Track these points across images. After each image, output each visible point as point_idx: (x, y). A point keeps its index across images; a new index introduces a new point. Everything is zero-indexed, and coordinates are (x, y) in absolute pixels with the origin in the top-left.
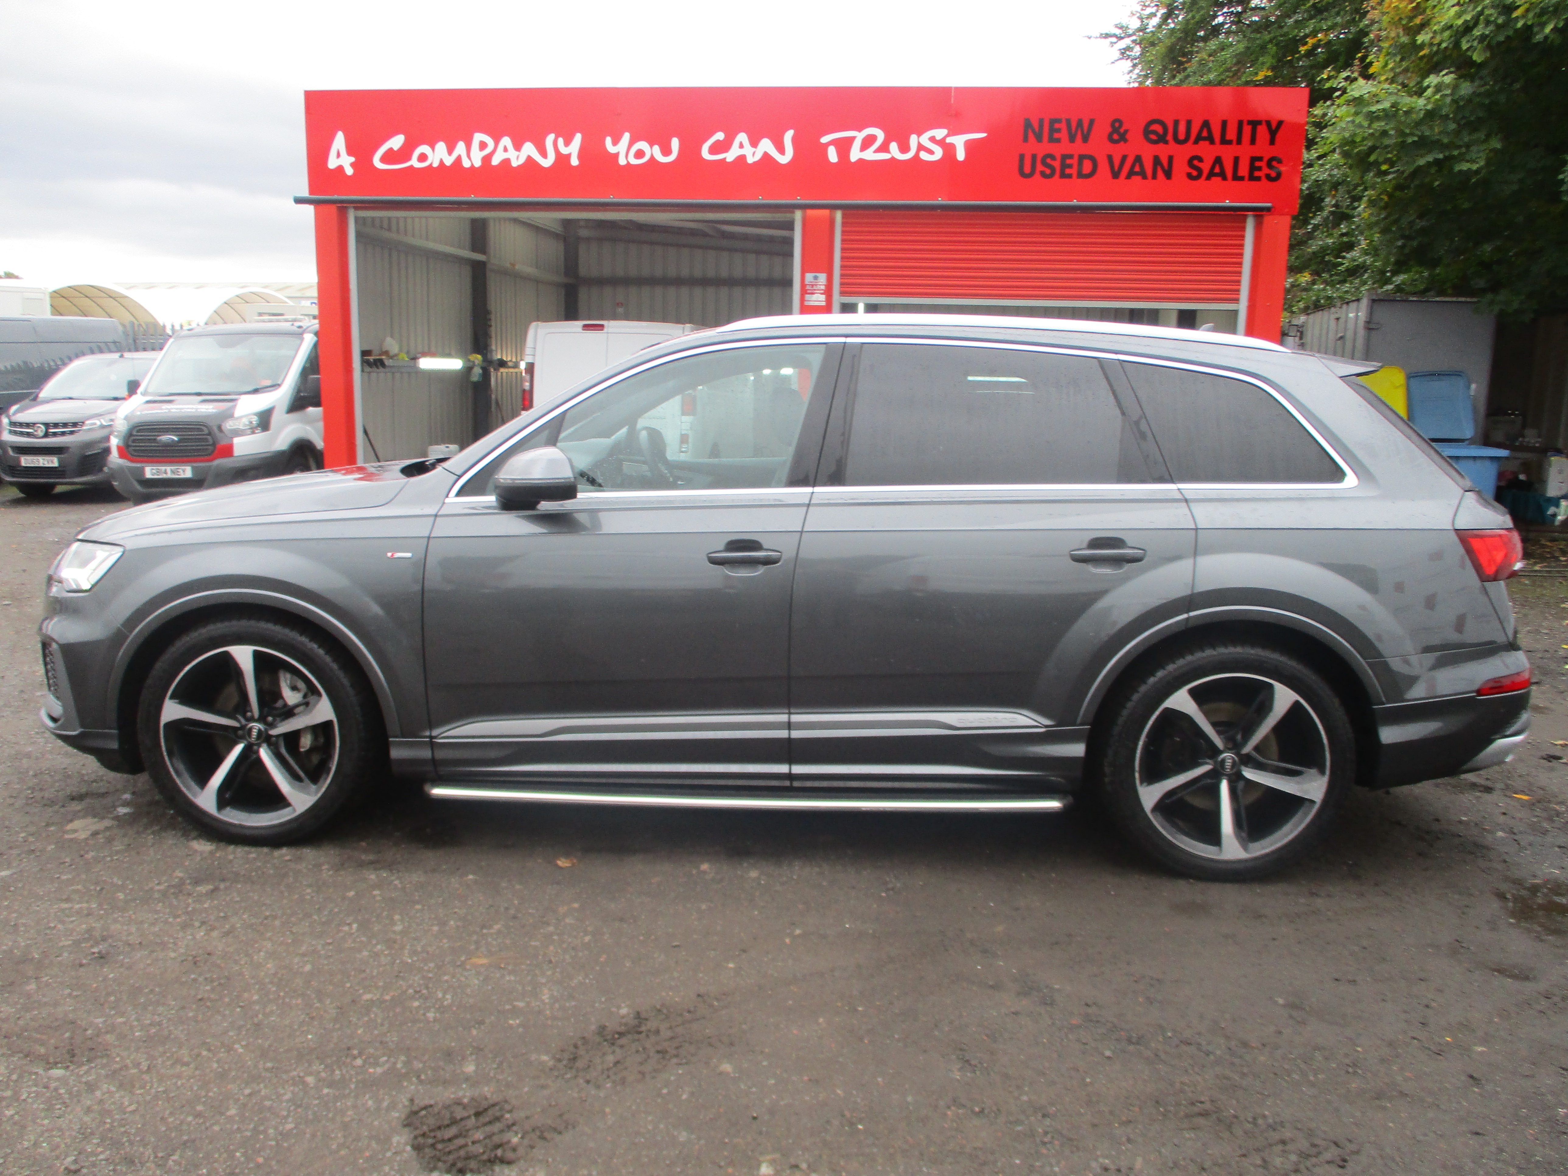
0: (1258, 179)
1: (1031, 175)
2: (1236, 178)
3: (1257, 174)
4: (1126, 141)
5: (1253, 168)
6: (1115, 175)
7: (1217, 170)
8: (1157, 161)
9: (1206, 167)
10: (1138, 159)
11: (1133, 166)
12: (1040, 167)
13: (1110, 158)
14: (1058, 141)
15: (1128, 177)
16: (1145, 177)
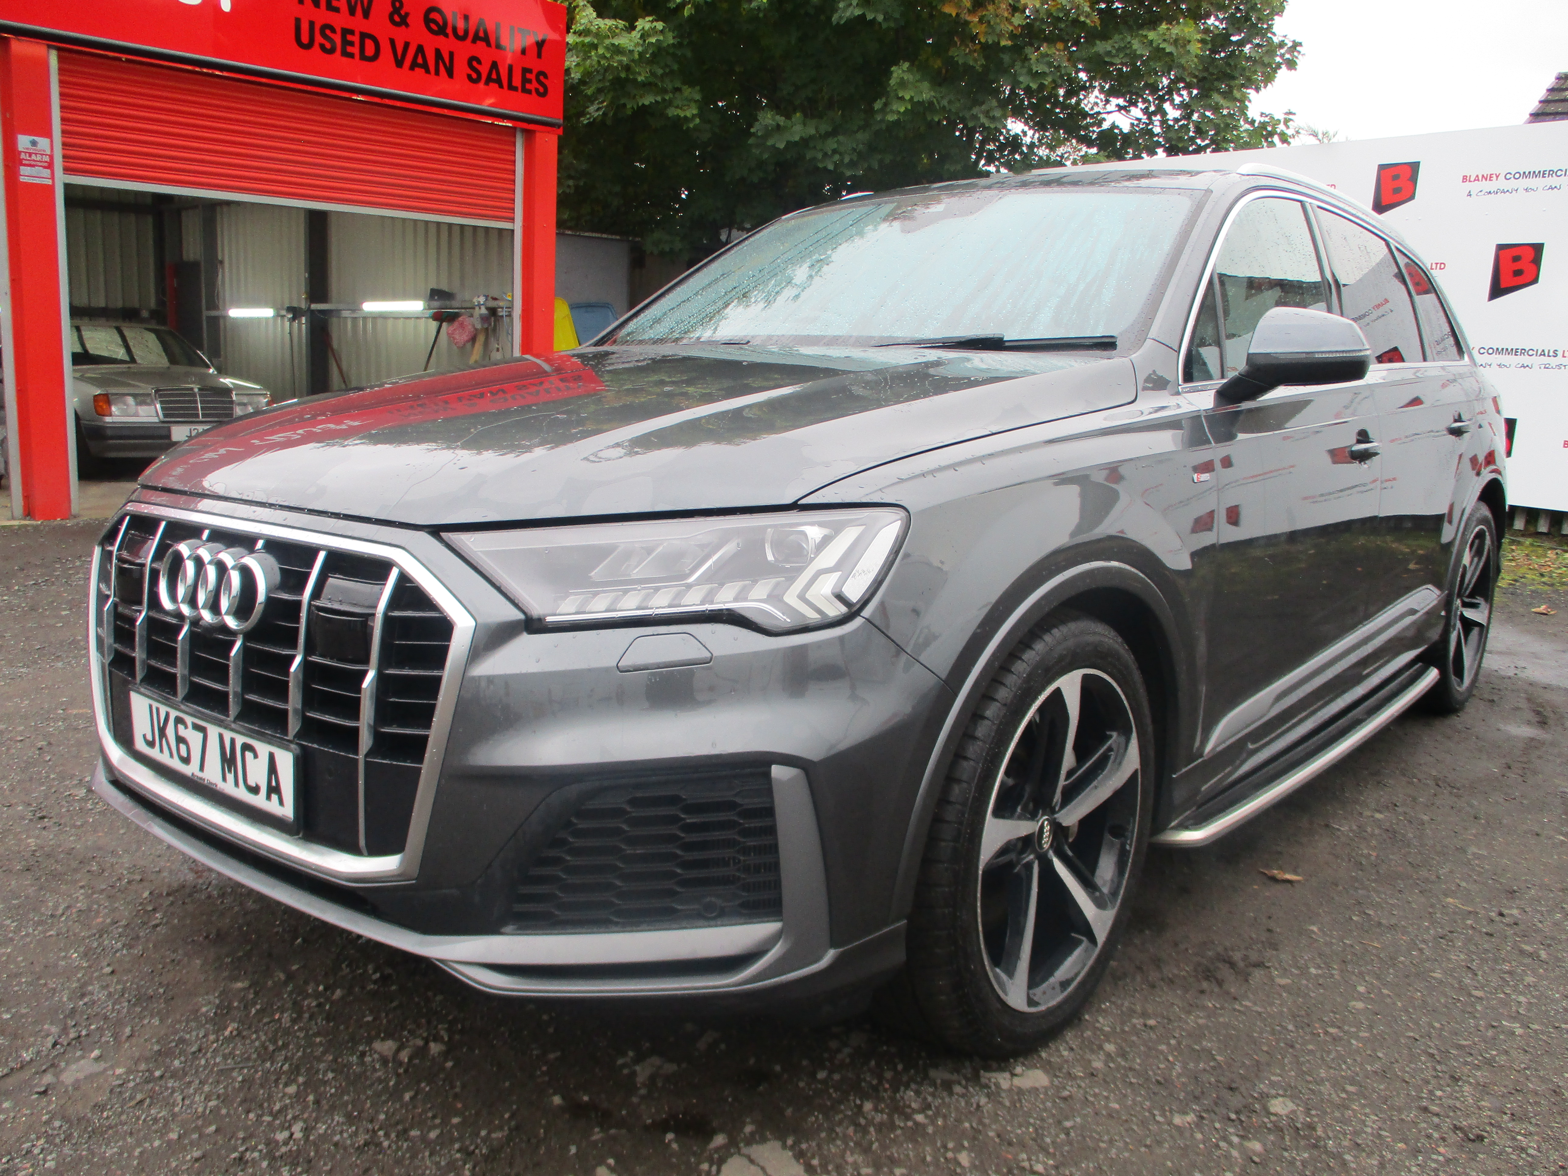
0: (529, 92)
1: (309, 46)
2: (511, 87)
3: (528, 86)
4: (407, 25)
5: (525, 81)
6: (399, 63)
7: (494, 76)
8: (438, 54)
9: (484, 69)
10: (420, 49)
11: (415, 57)
12: (319, 39)
13: (392, 42)
14: (337, 10)
15: (412, 68)
16: (428, 71)
